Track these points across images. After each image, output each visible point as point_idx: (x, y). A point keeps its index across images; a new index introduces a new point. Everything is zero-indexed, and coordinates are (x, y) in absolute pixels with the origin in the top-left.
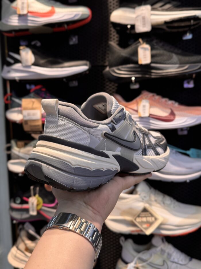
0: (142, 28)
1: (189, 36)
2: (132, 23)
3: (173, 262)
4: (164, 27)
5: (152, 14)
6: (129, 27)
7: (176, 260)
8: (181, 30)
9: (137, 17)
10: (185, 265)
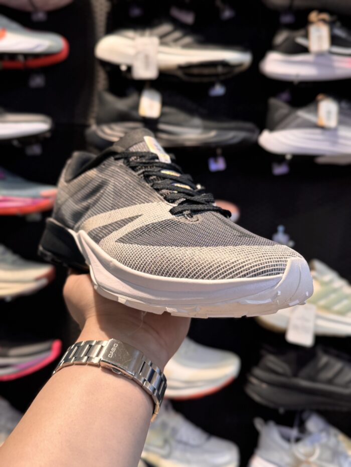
0: (145, 72)
1: (218, 90)
2: (128, 61)
3: (180, 442)
4: (180, 74)
5: (159, 52)
6: (124, 68)
7: (184, 439)
8: (205, 80)
9: (138, 53)
10: (198, 447)
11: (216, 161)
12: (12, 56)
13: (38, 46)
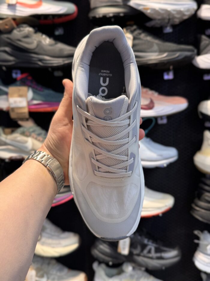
1: (169, 30)
11: (168, 74)
12: (46, 17)
13: (61, 10)
